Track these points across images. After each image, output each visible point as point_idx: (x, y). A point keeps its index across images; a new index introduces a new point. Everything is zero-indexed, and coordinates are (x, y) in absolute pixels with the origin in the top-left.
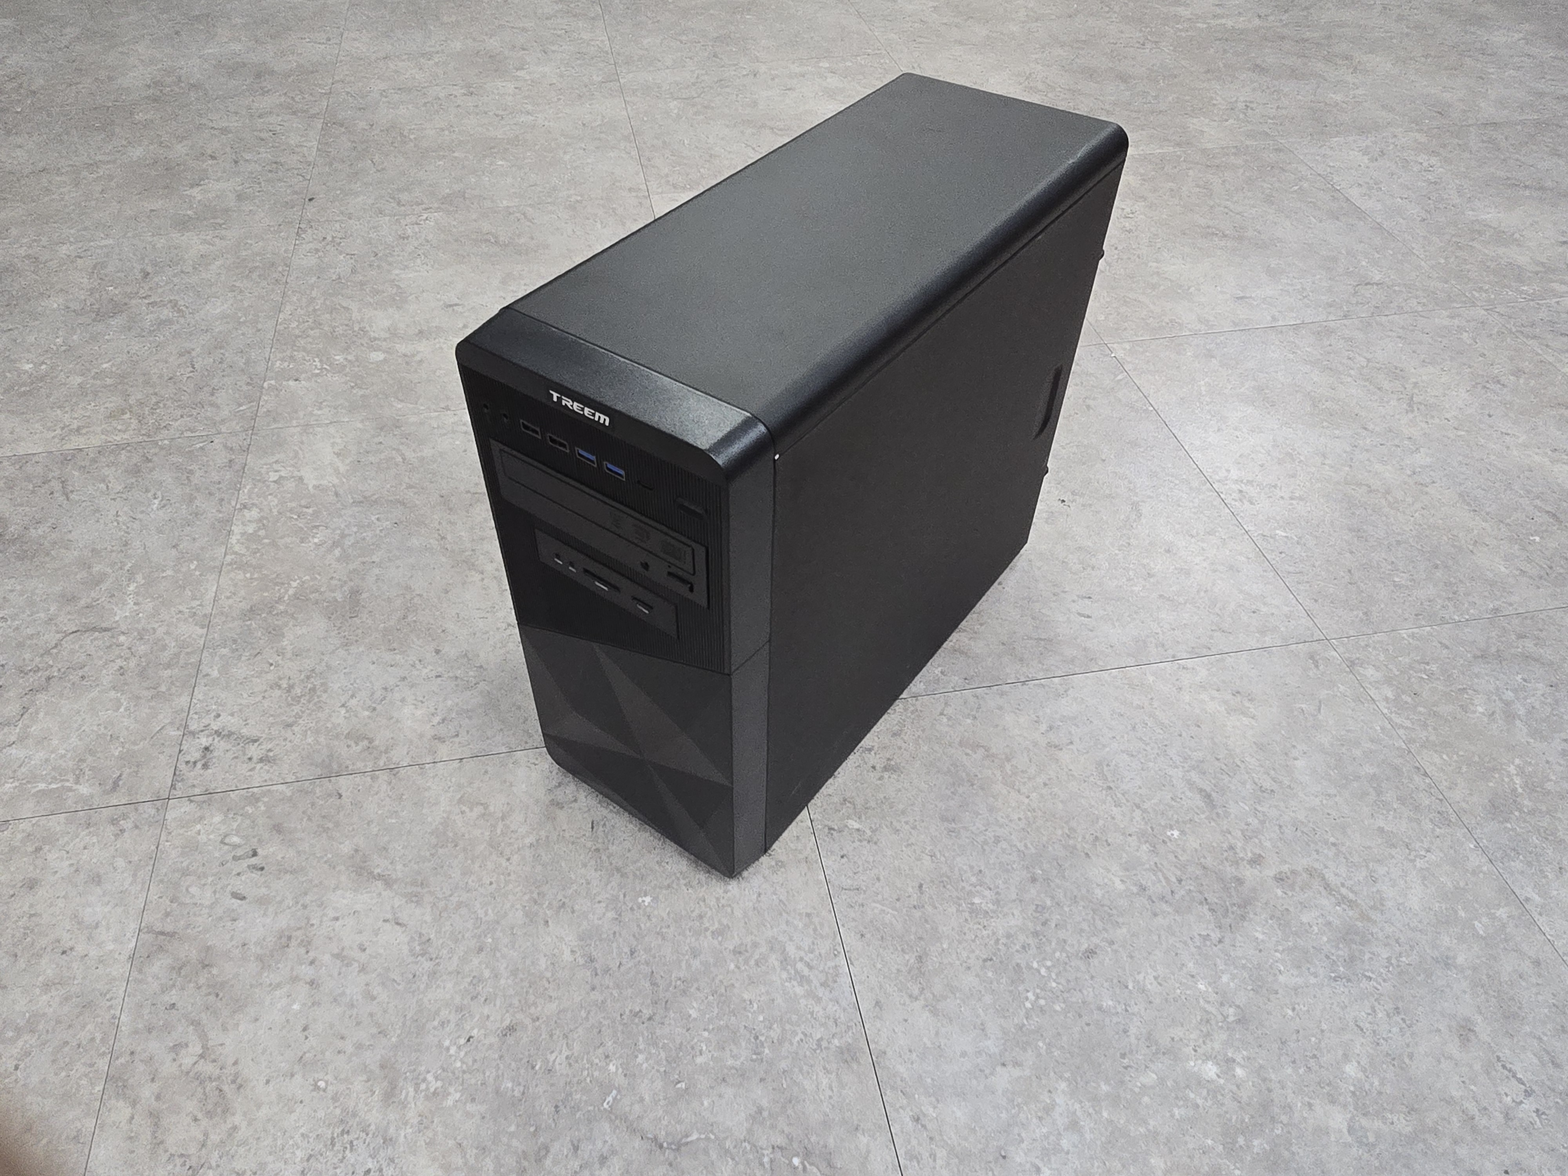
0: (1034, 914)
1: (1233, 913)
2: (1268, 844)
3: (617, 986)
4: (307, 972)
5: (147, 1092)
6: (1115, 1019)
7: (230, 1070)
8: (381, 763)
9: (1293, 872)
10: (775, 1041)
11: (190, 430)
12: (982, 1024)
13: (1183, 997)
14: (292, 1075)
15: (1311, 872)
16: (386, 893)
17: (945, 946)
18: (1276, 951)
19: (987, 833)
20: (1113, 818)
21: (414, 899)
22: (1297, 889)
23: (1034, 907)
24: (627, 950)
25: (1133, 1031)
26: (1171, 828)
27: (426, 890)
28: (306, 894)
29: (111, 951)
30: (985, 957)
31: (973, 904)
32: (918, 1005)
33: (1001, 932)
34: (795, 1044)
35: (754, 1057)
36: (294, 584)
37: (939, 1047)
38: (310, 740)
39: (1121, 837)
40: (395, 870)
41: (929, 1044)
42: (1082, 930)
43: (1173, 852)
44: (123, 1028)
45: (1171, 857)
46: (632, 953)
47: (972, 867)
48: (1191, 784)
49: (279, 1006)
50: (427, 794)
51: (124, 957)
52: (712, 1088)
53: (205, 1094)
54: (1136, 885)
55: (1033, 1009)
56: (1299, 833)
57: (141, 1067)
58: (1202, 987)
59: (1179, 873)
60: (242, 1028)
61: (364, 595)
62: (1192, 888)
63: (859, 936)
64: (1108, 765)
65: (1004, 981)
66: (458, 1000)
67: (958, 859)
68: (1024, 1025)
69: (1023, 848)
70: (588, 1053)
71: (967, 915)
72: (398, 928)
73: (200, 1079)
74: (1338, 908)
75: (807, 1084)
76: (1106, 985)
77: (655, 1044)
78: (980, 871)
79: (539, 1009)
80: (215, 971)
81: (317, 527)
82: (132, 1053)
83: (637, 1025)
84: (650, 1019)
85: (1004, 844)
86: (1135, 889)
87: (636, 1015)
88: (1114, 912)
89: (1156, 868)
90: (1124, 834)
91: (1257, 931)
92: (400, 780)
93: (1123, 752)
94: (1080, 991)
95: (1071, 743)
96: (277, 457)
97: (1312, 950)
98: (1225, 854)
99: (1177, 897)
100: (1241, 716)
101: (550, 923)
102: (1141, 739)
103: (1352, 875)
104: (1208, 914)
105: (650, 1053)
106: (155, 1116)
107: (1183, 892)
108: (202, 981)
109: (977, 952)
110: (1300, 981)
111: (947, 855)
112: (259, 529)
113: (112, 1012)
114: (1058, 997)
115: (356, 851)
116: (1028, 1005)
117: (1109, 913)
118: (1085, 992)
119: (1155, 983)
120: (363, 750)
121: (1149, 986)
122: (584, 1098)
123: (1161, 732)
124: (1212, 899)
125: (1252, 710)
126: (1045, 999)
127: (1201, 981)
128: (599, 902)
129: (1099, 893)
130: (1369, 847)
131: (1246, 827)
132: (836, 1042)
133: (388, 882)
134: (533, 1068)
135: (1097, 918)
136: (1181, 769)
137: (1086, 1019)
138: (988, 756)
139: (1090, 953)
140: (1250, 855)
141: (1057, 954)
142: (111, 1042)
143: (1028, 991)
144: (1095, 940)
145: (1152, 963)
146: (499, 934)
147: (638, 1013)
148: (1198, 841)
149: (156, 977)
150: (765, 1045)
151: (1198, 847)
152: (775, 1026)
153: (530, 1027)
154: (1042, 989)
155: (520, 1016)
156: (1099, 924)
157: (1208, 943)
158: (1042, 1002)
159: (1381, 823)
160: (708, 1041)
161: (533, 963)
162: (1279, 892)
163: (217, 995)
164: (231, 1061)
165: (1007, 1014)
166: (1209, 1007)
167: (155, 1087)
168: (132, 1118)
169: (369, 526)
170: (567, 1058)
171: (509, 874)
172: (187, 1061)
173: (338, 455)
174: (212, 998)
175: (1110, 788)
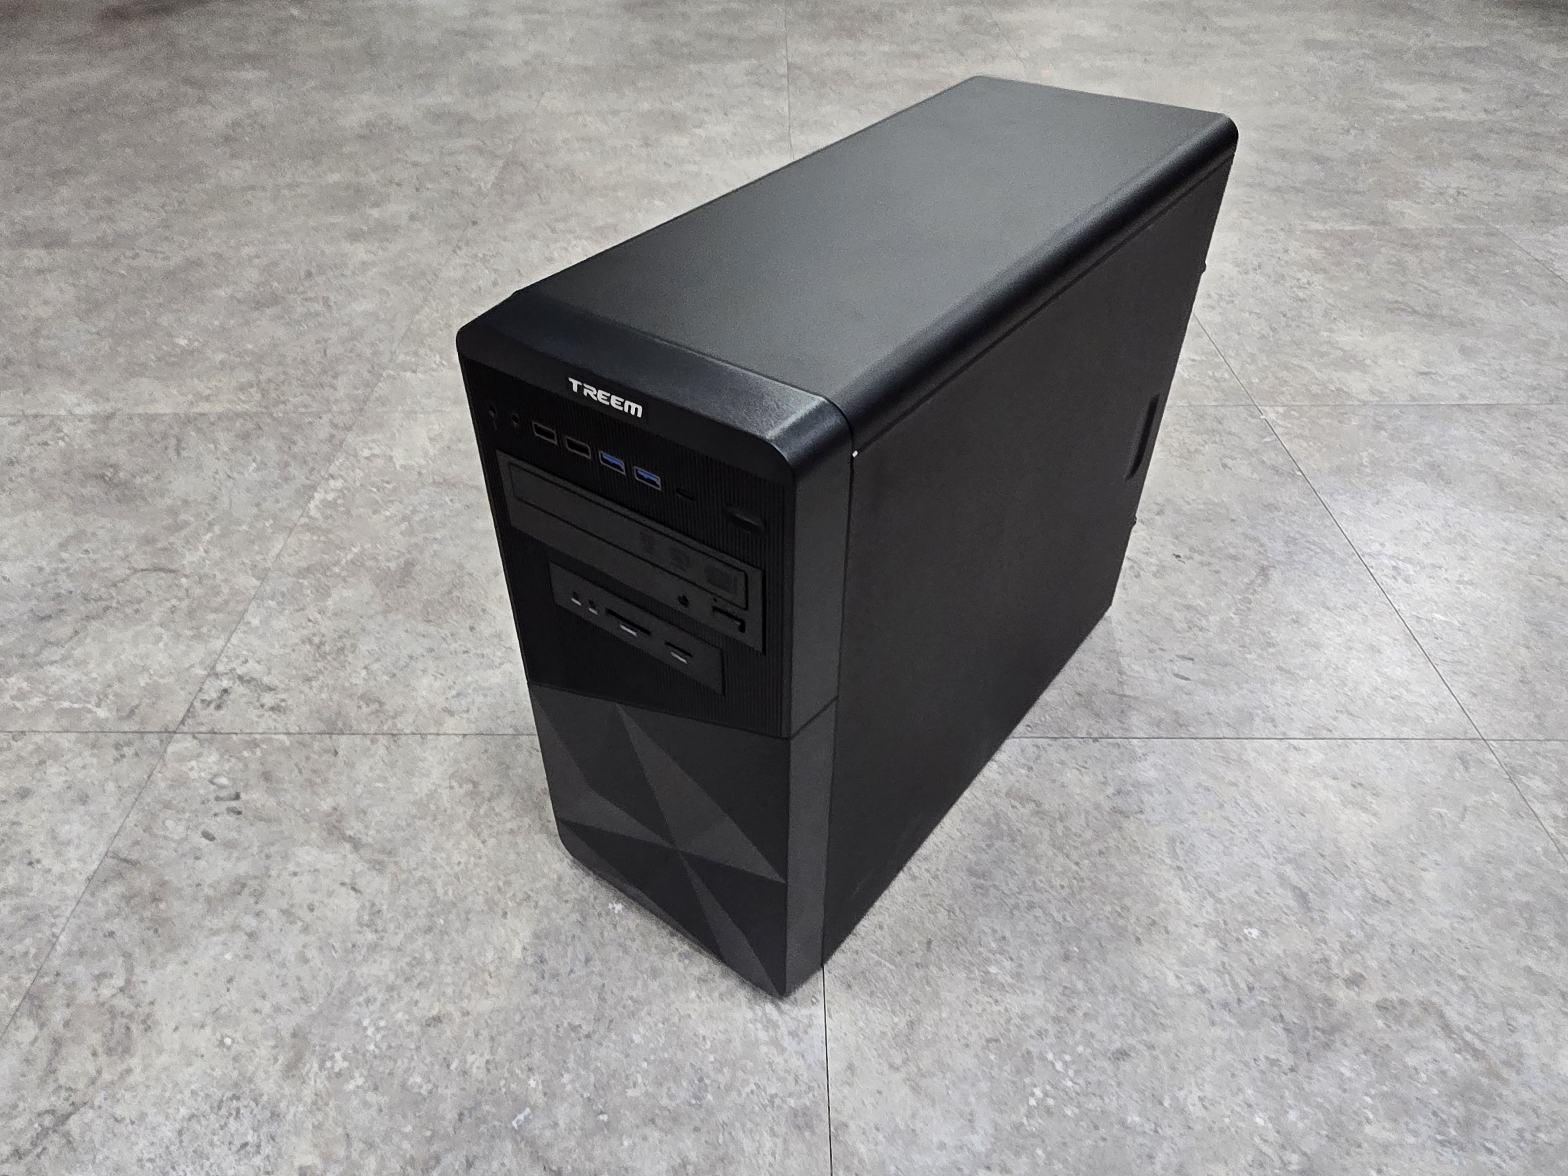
0: (1059, 997)
1: (1314, 1038)
2: (1373, 964)
3: (562, 994)
4: (250, 922)
5: (58, 1017)
6: (1140, 1140)
7: (144, 1010)
8: (385, 728)
9: (1402, 1002)
10: (722, 1087)
11: (305, 406)
12: (971, 1114)
13: (1233, 1130)
14: (203, 1027)
15: (1427, 1007)
16: (351, 857)
17: (944, 1015)
18: (1367, 1095)
19: (1020, 896)
20: (1178, 903)
21: (377, 867)
22: (1406, 1024)
23: (1061, 989)
24: (582, 958)
25: (1160, 1158)
26: (1250, 925)
27: (392, 859)
28: (273, 844)
29: (74, 870)
30: (988, 1036)
31: (987, 973)
32: (897, 1077)
33: (1016, 1010)
34: (744, 1095)
35: (693, 1102)
36: (355, 550)
37: (913, 1131)
38: (324, 696)
39: (1184, 926)
40: (367, 834)
41: (902, 1127)
42: (1117, 1026)
43: (1247, 953)
44: (58, 947)
45: (1244, 959)
46: (587, 961)
47: (994, 931)
48: (1283, 879)
49: (212, 953)
50: (421, 764)
51: (84, 877)
52: (638, 1127)
53: (112, 1030)
54: (1193, 984)
55: (1037, 1108)
56: (1416, 958)
57: (61, 990)
58: (1260, 1121)
59: (1251, 979)
60: (170, 968)
61: (418, 568)
62: (1266, 1000)
63: (845, 986)
64: (1182, 843)
65: (1007, 1068)
66: (391, 977)
67: (980, 920)
68: (1022, 1124)
69: (1061, 920)
70: (511, 1062)
71: (978, 984)
72: (352, 893)
73: (113, 1013)
74: (1458, 1056)
75: (748, 1146)
76: (1135, 1096)
77: (586, 1066)
78: (1004, 938)
79: (473, 1002)
80: (162, 906)
81: (392, 502)
82: (58, 974)
83: (572, 1041)
84: (588, 1036)
85: (1038, 912)
86: (1190, 989)
87: (574, 1028)
88: (1161, 1012)
89: (1223, 970)
90: (1187, 923)
91: (1344, 1065)
92: (399, 746)
93: (1204, 830)
94: (1101, 1097)
95: (1141, 812)
96: (376, 436)
97: (1414, 1102)
98: (1315, 967)
99: (1244, 1007)
100: (1360, 812)
101: (509, 916)
102: (1227, 819)
103: (1482, 1017)
104: (1283, 1035)
105: (578, 1076)
106: (57, 1043)
107: (1253, 1003)
108: (147, 914)
109: (982, 1029)
110: (1393, 1137)
111: (968, 913)
112: (339, 497)
113: (54, 930)
114: (1072, 1099)
115: (335, 809)
116: (1032, 1102)
117: (1153, 1012)
118: (1107, 1100)
119: (1199, 1105)
120: (372, 713)
121: (1191, 1108)
122: (494, 1110)
123: (1255, 815)
124: (1291, 1017)
125: (1374, 806)
126: (1054, 1098)
127: (1261, 1114)
128: (566, 902)
129: (1145, 985)
130: (1510, 989)
131: (1347, 939)
132: (792, 1102)
133: (356, 844)
134: (448, 1066)
135: (1138, 1015)
136: (1272, 859)
137: (1102, 1131)
138: (1037, 813)
139: (1122, 1054)
140: (1347, 972)
141: (1080, 1049)
142: (42, 960)
143: (1035, 1086)
144: (1132, 1041)
145: (1199, 1081)
146: (452, 917)
147: (575, 1027)
148: (1283, 947)
149: (106, 902)
150: (709, 1089)
151: (1281, 953)
152: (725, 1070)
153: (458, 1020)
154: (1052, 1086)
155: (450, 1008)
156: (1139, 1022)
157: (1276, 1069)
158: (1050, 1102)
159: (1529, 962)
160: (645, 1073)
161: (479, 953)
162: (1380, 1023)
163: (156, 931)
164: (147, 1000)
165: (1003, 1108)
166: (1266, 1149)
167: (67, 1013)
168: (36, 1039)
169: (441, 506)
170: (488, 1062)
171: (480, 857)
172: (106, 992)
173: (431, 439)
174: (151, 933)
175: (1180, 868)
